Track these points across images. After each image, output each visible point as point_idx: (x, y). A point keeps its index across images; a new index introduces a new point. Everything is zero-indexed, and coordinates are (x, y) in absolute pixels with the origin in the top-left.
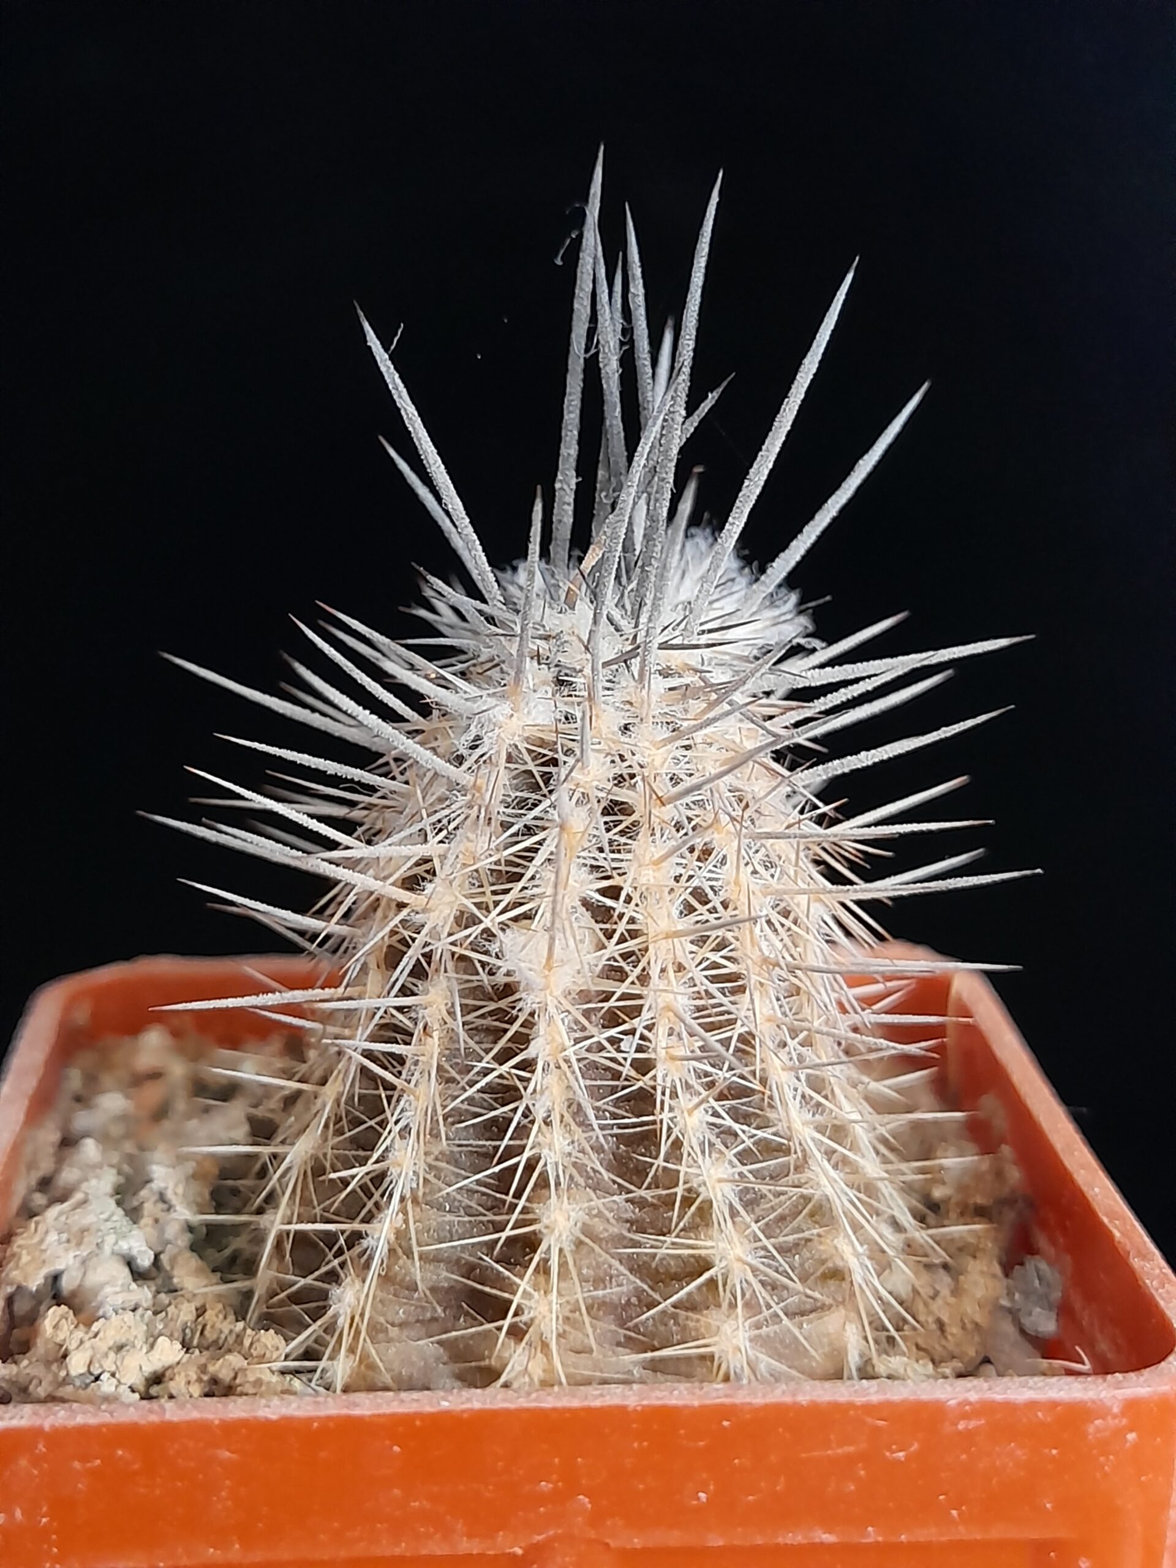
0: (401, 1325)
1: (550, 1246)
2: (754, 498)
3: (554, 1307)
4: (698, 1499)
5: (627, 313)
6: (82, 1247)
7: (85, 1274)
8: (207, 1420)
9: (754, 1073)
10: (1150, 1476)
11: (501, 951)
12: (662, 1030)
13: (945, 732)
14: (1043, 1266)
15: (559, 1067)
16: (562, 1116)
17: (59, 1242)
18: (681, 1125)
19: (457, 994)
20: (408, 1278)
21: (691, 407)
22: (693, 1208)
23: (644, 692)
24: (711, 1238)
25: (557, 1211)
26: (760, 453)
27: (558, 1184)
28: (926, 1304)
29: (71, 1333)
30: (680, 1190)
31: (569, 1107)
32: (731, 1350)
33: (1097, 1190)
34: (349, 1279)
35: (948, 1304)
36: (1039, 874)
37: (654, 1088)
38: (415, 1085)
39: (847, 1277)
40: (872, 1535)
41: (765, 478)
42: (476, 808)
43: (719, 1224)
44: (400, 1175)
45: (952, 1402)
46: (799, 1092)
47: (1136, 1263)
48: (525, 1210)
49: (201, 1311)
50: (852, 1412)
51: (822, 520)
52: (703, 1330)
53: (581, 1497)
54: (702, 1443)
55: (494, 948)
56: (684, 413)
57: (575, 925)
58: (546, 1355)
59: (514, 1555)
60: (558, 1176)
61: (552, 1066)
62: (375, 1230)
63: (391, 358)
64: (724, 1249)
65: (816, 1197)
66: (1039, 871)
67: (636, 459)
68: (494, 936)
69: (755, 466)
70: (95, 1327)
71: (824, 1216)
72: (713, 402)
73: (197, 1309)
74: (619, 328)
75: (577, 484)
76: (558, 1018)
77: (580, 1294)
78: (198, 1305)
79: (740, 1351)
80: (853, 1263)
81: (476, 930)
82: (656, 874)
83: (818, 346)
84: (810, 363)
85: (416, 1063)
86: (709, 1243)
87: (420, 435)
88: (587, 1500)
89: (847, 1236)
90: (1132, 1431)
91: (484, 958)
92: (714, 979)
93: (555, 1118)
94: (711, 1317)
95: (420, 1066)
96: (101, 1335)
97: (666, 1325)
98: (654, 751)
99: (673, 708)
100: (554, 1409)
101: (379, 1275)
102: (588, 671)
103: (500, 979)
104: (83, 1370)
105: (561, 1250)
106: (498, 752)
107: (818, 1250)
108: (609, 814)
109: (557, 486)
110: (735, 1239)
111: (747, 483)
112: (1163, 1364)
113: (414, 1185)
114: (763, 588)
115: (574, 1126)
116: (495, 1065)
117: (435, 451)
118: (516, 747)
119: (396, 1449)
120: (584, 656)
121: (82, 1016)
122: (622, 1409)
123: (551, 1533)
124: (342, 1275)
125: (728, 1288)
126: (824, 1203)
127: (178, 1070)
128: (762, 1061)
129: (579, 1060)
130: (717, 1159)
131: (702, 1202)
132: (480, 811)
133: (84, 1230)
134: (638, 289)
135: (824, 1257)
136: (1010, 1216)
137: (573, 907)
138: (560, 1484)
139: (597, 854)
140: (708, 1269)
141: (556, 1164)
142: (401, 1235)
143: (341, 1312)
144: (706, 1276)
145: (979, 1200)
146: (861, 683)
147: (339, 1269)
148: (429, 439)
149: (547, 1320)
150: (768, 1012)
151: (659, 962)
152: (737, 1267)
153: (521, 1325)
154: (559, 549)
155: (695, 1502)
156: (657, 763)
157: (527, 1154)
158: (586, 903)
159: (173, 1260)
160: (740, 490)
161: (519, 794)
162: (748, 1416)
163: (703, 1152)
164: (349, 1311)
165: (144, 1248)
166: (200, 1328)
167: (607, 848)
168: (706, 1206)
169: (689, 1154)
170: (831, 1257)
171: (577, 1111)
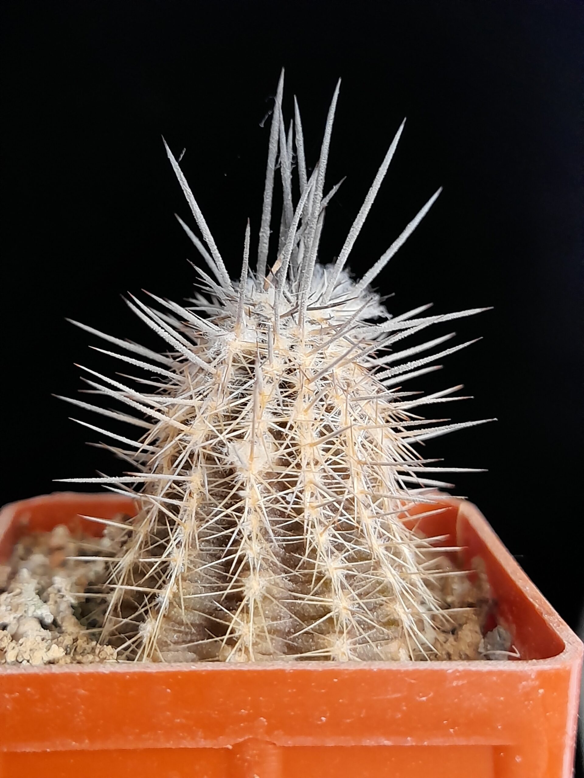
0: (176, 643)
1: (249, 598)
2: (356, 237)
3: (251, 629)
4: (321, 720)
5: (295, 149)
6: (18, 612)
7: (18, 627)
8: (73, 673)
9: (354, 518)
10: (551, 713)
11: (228, 452)
12: (307, 494)
13: (449, 351)
14: (502, 630)
15: (256, 511)
16: (257, 535)
17: (6, 610)
18: (316, 541)
19: (206, 476)
20: (179, 618)
21: (325, 193)
22: (322, 581)
23: (301, 330)
24: (331, 598)
25: (254, 581)
26: (359, 214)
27: (254, 568)
28: (441, 645)
29: (9, 644)
30: (315, 571)
31: (261, 530)
32: (340, 655)
33: (527, 588)
34: (149, 620)
35: (452, 645)
36: (495, 421)
37: (303, 522)
38: (185, 522)
39: (400, 623)
40: (410, 741)
41: (361, 227)
42: (217, 385)
43: (335, 590)
44: (175, 566)
45: (450, 671)
46: (377, 530)
47: (546, 617)
48: (237, 581)
49: (75, 640)
50: (399, 676)
51: (390, 253)
52: (326, 644)
53: (262, 718)
54: (323, 691)
55: (225, 450)
56: (321, 195)
57: (265, 441)
58: (247, 655)
59: (228, 749)
60: (254, 565)
61: (253, 510)
62: (163, 592)
63: (179, 165)
64: (337, 603)
65: (385, 582)
66: (495, 419)
67: (297, 210)
68: (224, 444)
69: (356, 220)
70: (20, 642)
71: (389, 592)
72: (336, 191)
73: (73, 640)
74: (291, 156)
75: (271, 234)
76: (256, 486)
77: (265, 624)
78: (74, 637)
79: (345, 654)
80: (404, 617)
81: (215, 441)
82: (305, 417)
83: (387, 161)
84: (383, 170)
85: (185, 511)
86: (330, 600)
87: (193, 203)
88: (265, 720)
89: (401, 604)
90: (541, 688)
91: (219, 456)
92: (335, 470)
93: (254, 536)
94: (330, 638)
95: (187, 512)
96: (24, 645)
97: (308, 642)
98: (305, 358)
99: (315, 338)
100: (249, 671)
101: (164, 615)
102: (273, 319)
103: (228, 467)
104: (13, 659)
105: (255, 600)
106: (228, 358)
107: (386, 610)
108: (282, 388)
109: (261, 234)
110: (343, 598)
111: (352, 229)
112: (557, 656)
113: (183, 571)
114: (361, 286)
115: (263, 541)
116: (224, 510)
117: (200, 212)
118: (237, 354)
119: (169, 690)
120: (271, 312)
121: (25, 520)
122: (282, 671)
123: (246, 738)
124: (146, 617)
125: (339, 622)
126: (389, 586)
127: (72, 546)
128: (358, 513)
129: (266, 508)
130: (335, 559)
131: (326, 579)
132: (219, 387)
133: (18, 605)
134: (300, 137)
135: (389, 613)
136: (485, 608)
137: (264, 432)
138: (251, 711)
139: (276, 407)
140: (329, 613)
141: (254, 558)
142: (175, 595)
143: (145, 635)
144: (328, 616)
145: (470, 600)
146: (408, 330)
147: (144, 614)
148: (197, 206)
149: (248, 635)
150: (361, 488)
151: (307, 458)
152: (344, 612)
153: (234, 639)
154: (261, 266)
155: (319, 723)
156: (307, 363)
157: (239, 553)
158: (271, 430)
159: (63, 619)
160: (348, 233)
161: (238, 378)
162: (346, 677)
163: (328, 556)
164: (149, 635)
165: (49, 613)
166: (74, 647)
167: (281, 405)
168: (328, 581)
169: (320, 556)
170: (393, 613)
171: (265, 533)
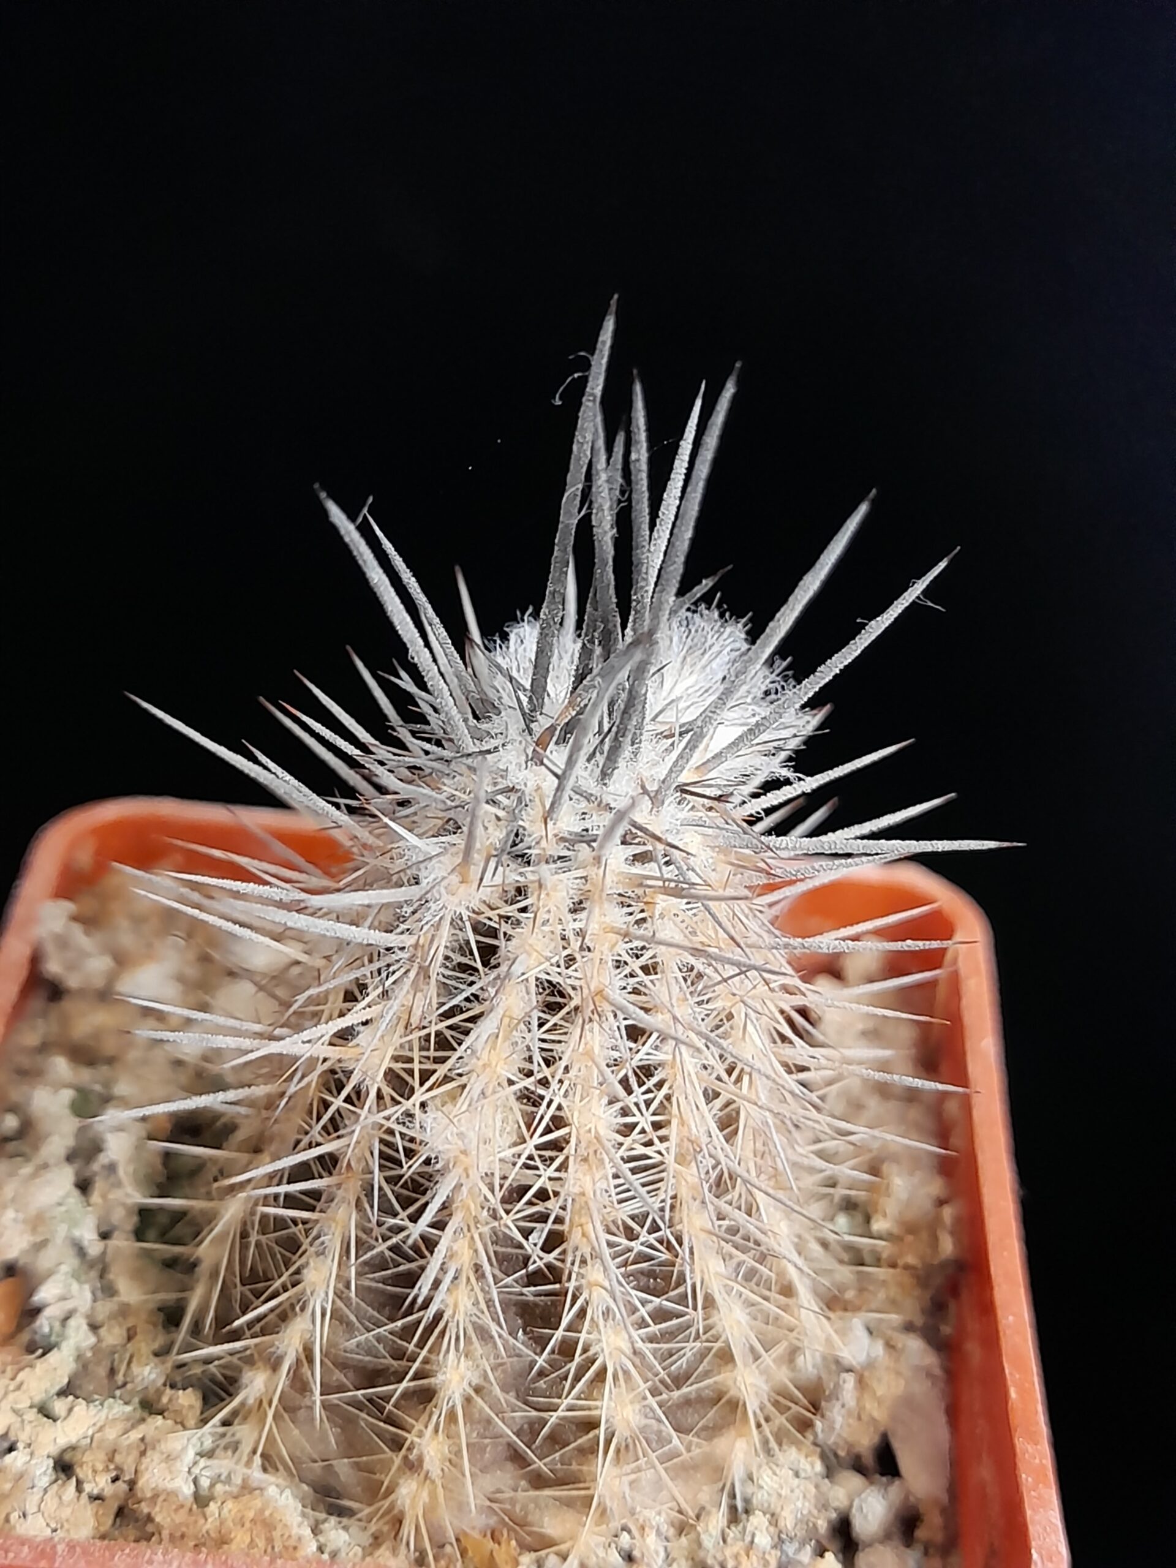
1: (442, 1402)
18: (586, 1295)
22: (588, 1375)
25: (454, 1369)
37: (564, 1262)
48: (426, 1361)
72: (707, 588)
74: (617, 488)
78: (130, 1325)
131: (597, 1370)
144: (592, 1434)
153: (412, 1459)
164: (258, 1396)
166: (128, 1356)
168: (600, 1373)
169: (591, 1324)
